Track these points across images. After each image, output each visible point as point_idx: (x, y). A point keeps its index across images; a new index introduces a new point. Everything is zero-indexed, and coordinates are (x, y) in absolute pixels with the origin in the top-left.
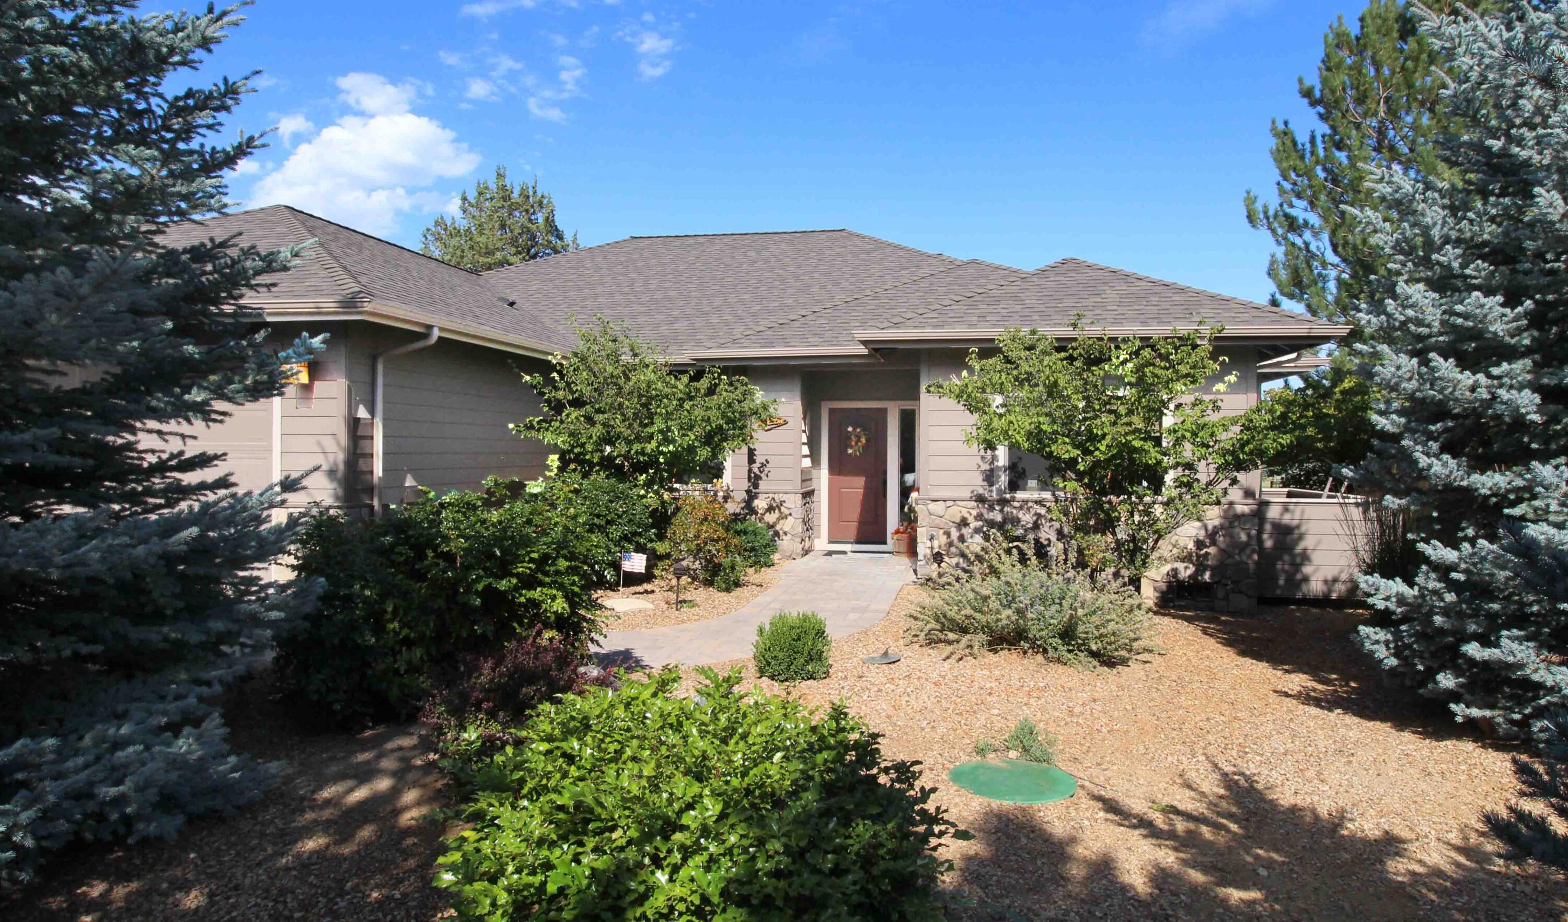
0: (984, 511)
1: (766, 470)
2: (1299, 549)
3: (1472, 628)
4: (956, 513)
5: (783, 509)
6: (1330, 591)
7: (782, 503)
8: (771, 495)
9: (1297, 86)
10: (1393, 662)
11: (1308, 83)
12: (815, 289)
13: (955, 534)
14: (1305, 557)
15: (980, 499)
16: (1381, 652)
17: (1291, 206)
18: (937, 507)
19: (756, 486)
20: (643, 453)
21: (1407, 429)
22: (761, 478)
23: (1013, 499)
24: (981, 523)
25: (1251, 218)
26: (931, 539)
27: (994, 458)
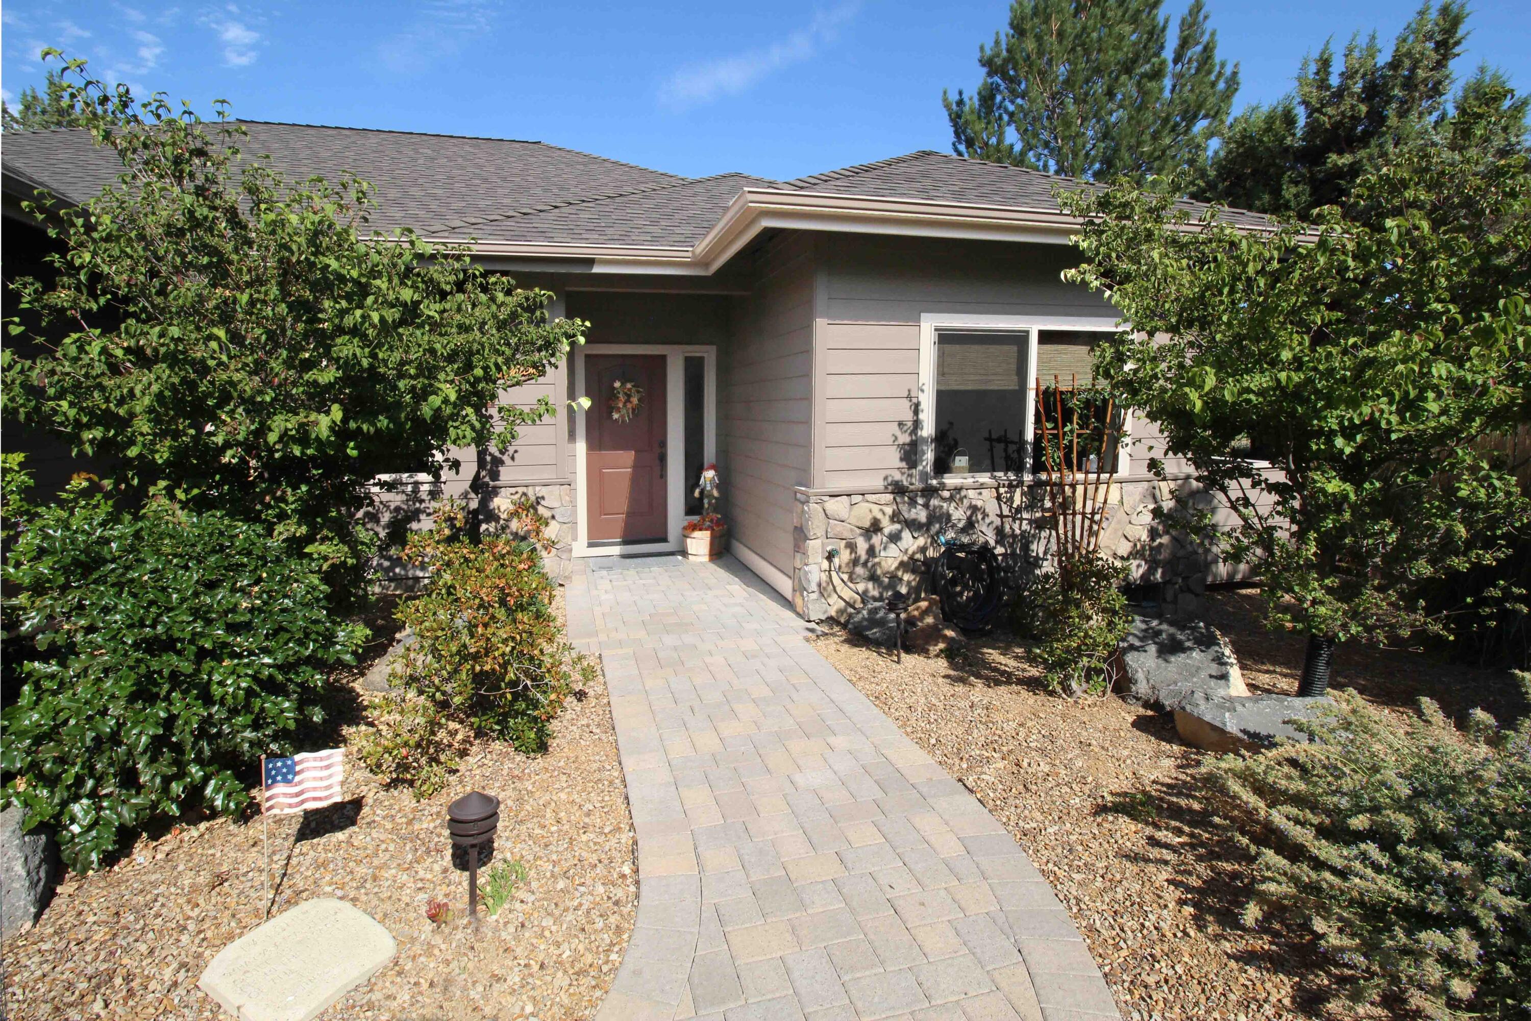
0: (904, 508)
1: (511, 449)
4: (864, 512)
5: (541, 510)
7: (538, 501)
8: (521, 490)
13: (862, 546)
15: (898, 490)
18: (836, 506)
19: (495, 476)
20: (303, 436)
22: (502, 462)
23: (943, 486)
24: (897, 526)
26: (830, 557)
27: (917, 424)
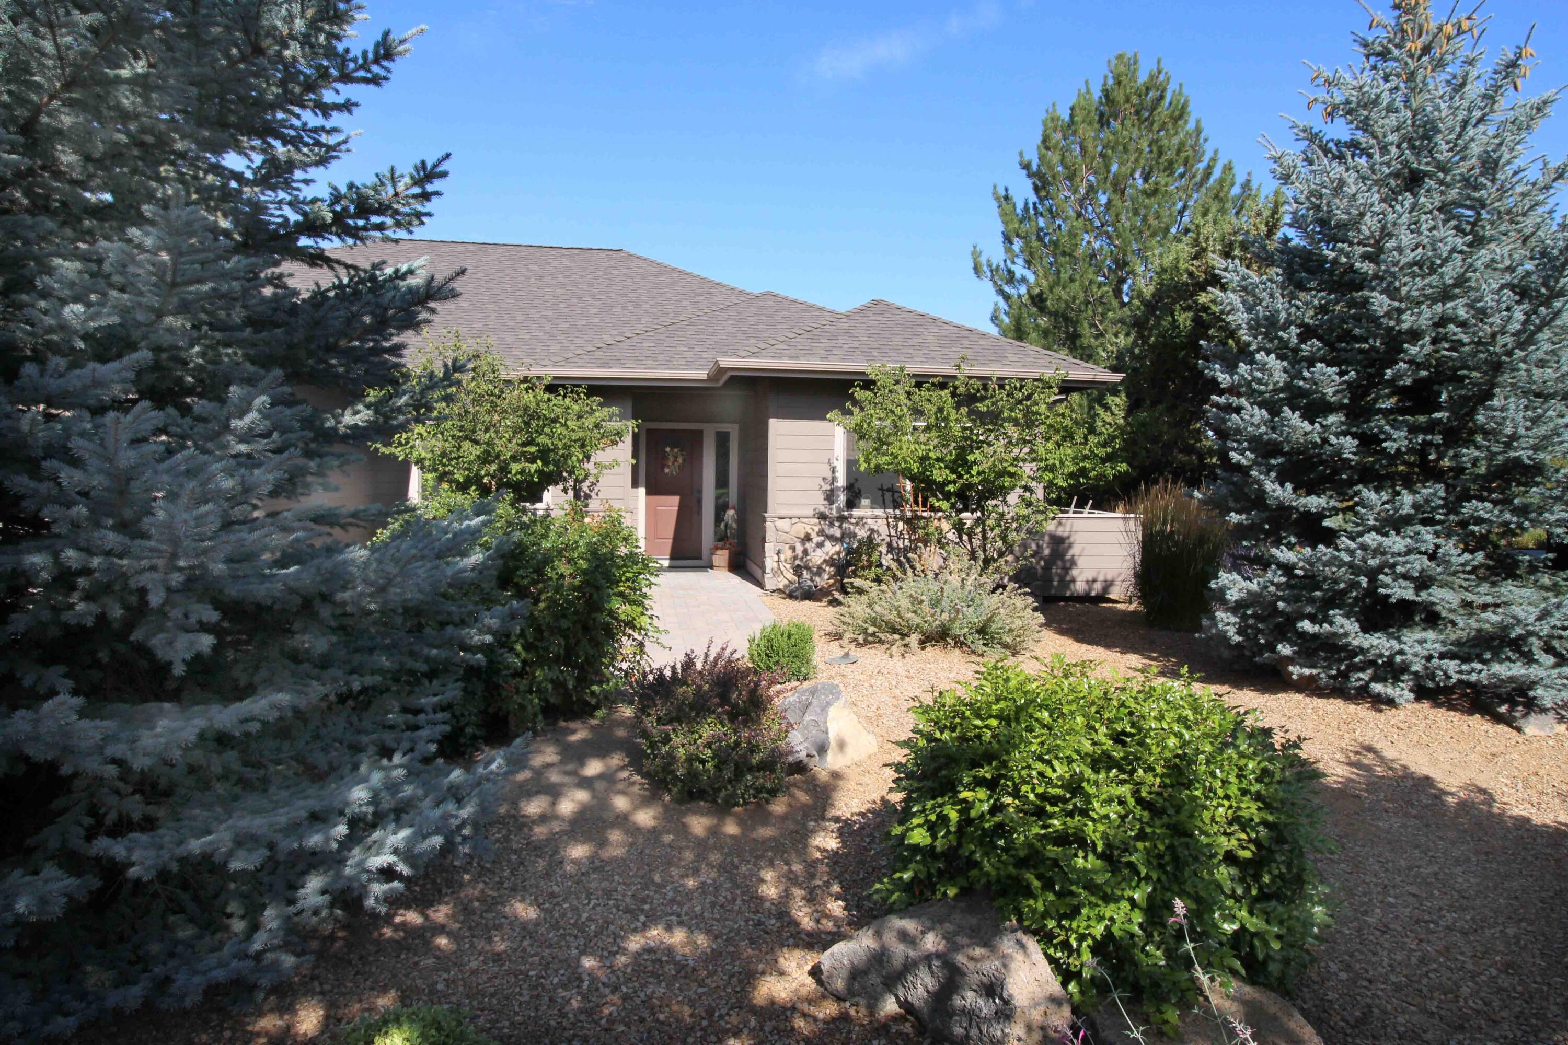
0: (826, 528)
1: (597, 489)
2: (1068, 557)
3: (1309, 609)
4: (801, 529)
6: (1090, 589)
9: (1018, 159)
10: (1237, 639)
11: (1027, 158)
12: (618, 309)
13: (800, 549)
14: (1073, 563)
15: (822, 517)
16: (1231, 632)
17: (1013, 263)
18: (784, 525)
21: (1255, 462)
22: (591, 497)
23: (851, 516)
24: (822, 539)
25: (977, 269)
26: (778, 553)
27: (834, 479)
